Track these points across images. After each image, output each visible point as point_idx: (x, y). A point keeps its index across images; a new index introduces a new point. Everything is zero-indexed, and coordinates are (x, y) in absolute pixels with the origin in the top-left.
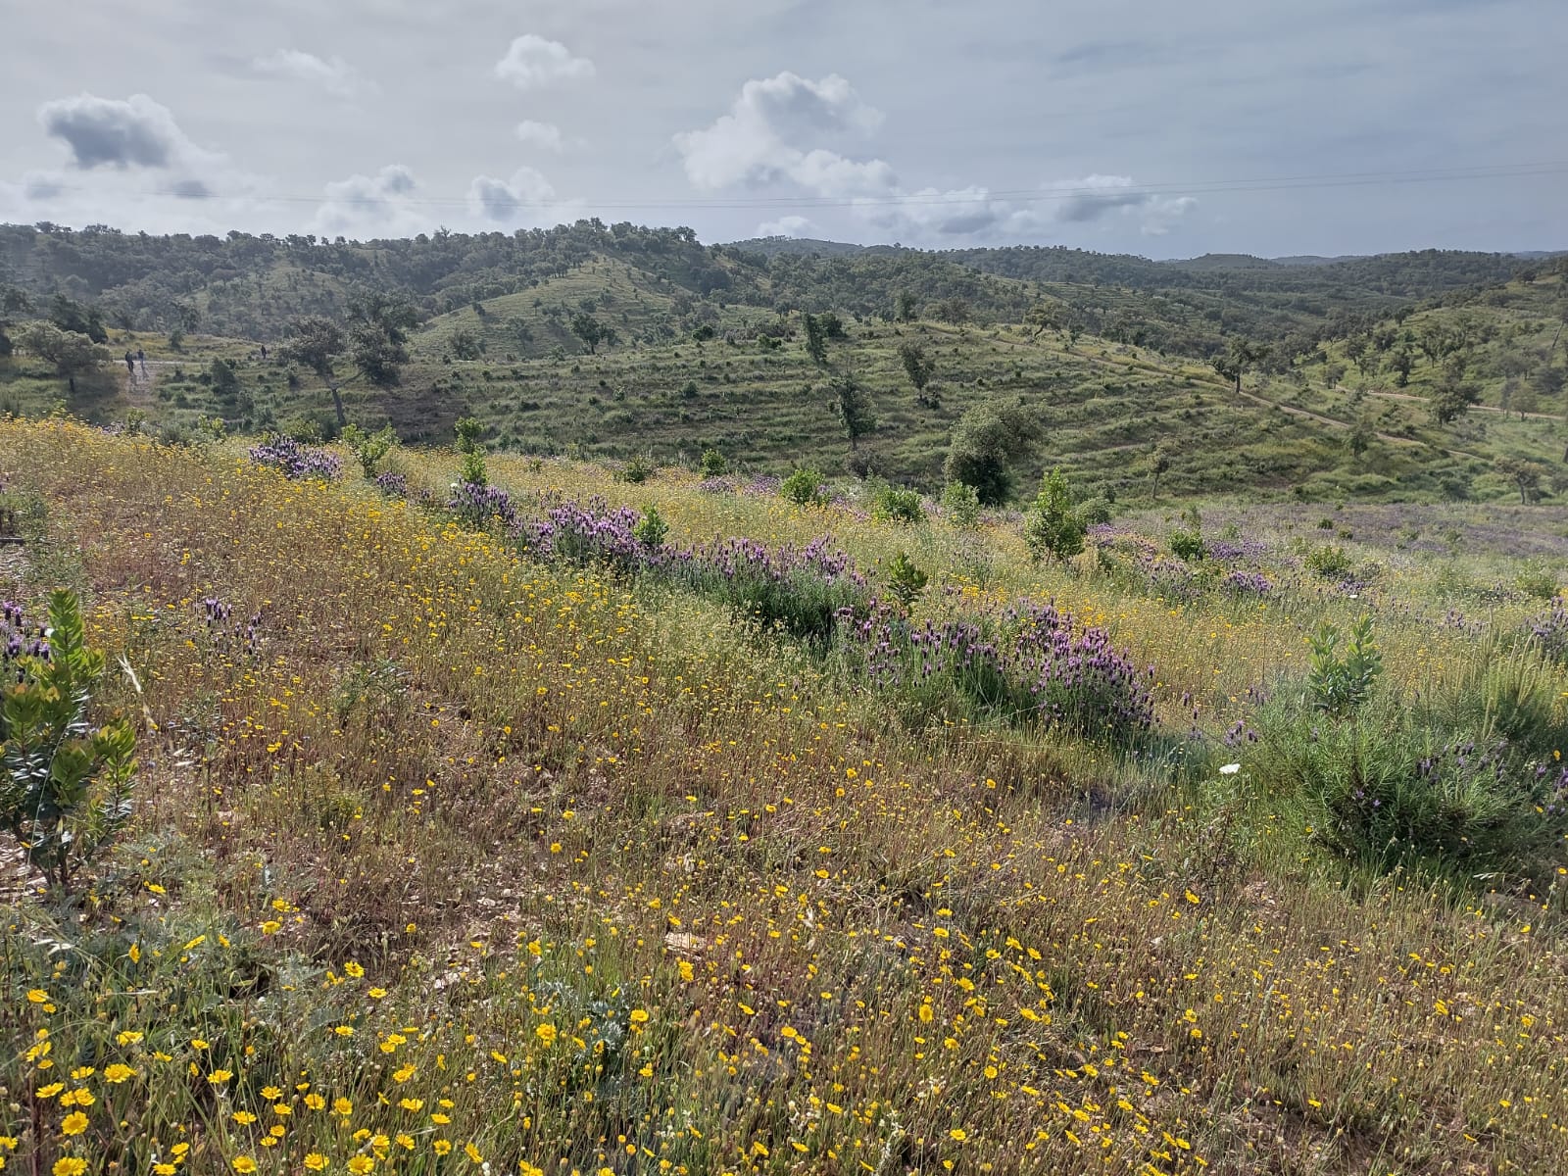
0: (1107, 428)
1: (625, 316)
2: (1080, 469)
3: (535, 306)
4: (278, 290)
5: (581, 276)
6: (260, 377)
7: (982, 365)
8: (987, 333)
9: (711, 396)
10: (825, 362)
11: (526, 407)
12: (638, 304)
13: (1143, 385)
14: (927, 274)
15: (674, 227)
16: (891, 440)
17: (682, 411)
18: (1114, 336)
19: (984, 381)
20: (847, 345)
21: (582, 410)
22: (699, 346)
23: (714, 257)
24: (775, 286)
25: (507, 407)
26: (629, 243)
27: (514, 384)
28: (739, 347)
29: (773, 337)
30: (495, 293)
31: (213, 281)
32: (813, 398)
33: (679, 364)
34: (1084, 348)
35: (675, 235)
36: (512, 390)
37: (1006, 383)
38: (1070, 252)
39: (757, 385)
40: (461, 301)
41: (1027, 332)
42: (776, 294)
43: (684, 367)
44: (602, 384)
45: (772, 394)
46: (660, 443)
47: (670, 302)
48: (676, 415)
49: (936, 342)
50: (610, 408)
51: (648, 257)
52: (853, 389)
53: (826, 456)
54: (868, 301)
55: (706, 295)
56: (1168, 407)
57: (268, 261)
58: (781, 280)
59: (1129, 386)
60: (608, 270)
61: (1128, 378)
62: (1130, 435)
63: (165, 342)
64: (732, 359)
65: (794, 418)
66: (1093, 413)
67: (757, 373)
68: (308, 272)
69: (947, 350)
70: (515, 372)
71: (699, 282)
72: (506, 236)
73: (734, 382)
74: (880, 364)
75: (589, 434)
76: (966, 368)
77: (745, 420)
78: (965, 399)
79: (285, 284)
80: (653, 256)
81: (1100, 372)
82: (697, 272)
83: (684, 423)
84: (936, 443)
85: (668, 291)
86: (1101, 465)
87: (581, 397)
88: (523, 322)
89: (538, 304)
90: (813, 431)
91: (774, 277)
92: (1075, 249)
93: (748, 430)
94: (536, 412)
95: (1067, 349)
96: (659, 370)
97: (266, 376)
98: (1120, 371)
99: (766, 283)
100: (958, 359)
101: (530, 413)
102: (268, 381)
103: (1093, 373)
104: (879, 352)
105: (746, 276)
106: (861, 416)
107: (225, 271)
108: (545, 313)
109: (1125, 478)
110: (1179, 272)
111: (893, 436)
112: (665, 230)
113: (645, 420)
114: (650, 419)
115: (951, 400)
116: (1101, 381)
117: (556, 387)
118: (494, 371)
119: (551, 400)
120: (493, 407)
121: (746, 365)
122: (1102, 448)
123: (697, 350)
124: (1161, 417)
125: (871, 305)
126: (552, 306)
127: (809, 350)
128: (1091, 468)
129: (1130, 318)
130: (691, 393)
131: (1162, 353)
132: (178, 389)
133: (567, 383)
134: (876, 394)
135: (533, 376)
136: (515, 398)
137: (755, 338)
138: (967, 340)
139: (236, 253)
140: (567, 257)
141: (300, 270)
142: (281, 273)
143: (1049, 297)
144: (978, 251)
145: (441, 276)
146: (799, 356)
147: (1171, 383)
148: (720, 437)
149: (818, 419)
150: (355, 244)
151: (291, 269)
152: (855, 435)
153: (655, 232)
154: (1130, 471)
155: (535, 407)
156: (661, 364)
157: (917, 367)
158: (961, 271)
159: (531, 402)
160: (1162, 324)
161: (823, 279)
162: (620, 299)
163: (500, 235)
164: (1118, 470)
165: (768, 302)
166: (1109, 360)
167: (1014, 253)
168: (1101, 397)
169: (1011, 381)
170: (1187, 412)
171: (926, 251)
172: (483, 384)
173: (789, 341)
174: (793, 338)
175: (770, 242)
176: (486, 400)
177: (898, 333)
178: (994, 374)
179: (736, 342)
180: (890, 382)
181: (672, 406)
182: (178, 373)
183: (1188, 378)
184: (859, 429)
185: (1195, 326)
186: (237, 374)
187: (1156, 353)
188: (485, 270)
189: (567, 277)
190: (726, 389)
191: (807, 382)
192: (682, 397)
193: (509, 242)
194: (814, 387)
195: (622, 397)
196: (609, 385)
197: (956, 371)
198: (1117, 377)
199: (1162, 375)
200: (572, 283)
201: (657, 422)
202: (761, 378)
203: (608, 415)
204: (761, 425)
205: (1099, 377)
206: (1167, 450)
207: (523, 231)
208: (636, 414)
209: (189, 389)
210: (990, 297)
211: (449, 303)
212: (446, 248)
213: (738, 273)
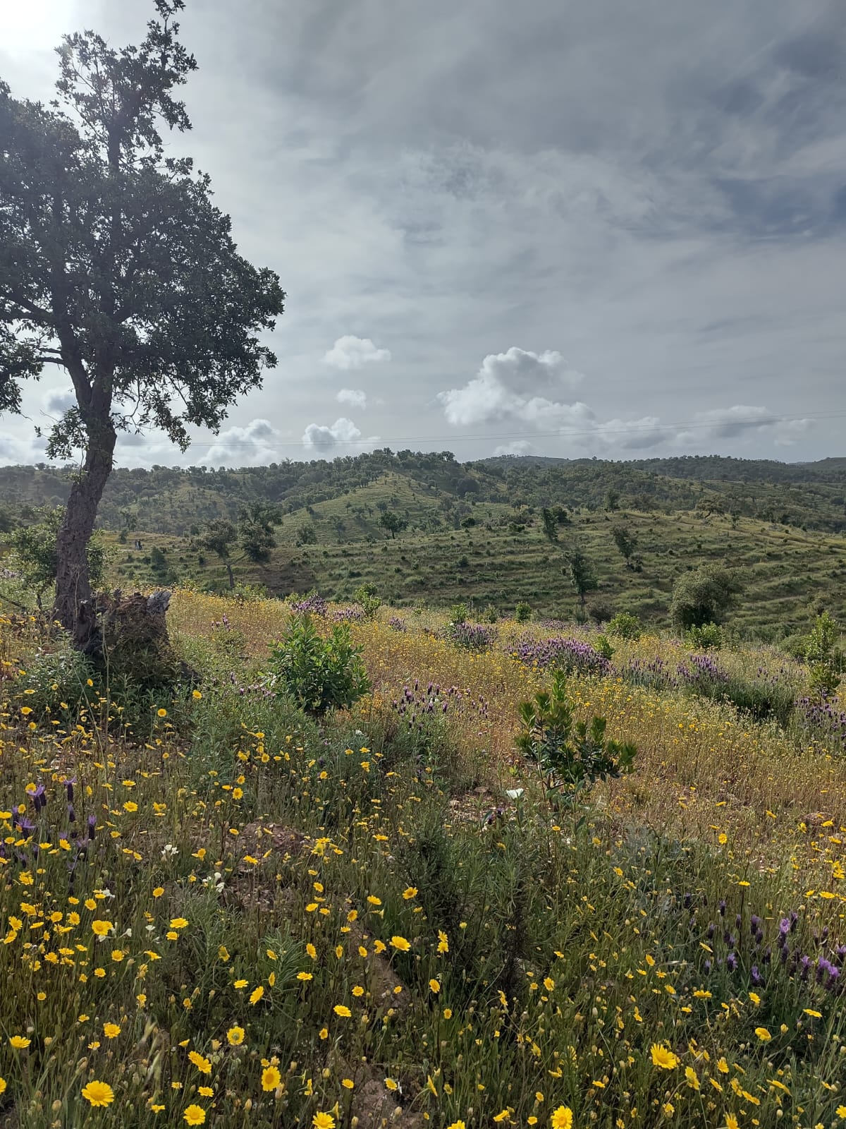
0: (772, 584)
1: (407, 513)
2: (754, 615)
3: (347, 507)
4: (182, 502)
5: (378, 486)
6: (181, 558)
7: (670, 540)
8: (673, 517)
9: (478, 565)
10: (556, 540)
11: (352, 575)
12: (415, 504)
13: (796, 552)
14: (618, 478)
15: (440, 452)
16: (609, 595)
17: (459, 576)
18: (765, 517)
19: (674, 552)
20: (572, 529)
21: (390, 577)
22: (467, 531)
23: (467, 470)
24: (510, 488)
25: (340, 575)
26: (408, 463)
27: (343, 560)
28: (495, 531)
29: (519, 524)
30: (321, 499)
31: (141, 497)
32: (550, 566)
33: (454, 544)
34: (747, 527)
35: (440, 457)
36: (343, 564)
37: (690, 553)
38: (723, 459)
39: (510, 557)
40: (298, 505)
41: (700, 517)
42: (511, 494)
43: (458, 546)
44: (403, 558)
45: (521, 563)
46: (445, 599)
47: (438, 502)
48: (454, 579)
49: (635, 525)
50: (409, 575)
51: (421, 472)
52: (581, 559)
53: (563, 606)
54: (577, 497)
55: (462, 497)
56: (818, 569)
57: (176, 483)
58: (514, 484)
59: (785, 553)
60: (396, 482)
61: (784, 547)
62: (791, 589)
63: (117, 537)
64: (491, 540)
65: (537, 580)
66: (760, 574)
67: (509, 549)
68: (201, 490)
69: (644, 530)
70: (344, 552)
71: (457, 488)
72: (328, 462)
73: (493, 555)
74: (597, 541)
75: (395, 593)
76: (659, 542)
77: (502, 582)
78: (660, 564)
79: (186, 498)
80: (426, 471)
81: (762, 544)
82: (455, 481)
83: (460, 584)
84: (642, 596)
85: (436, 495)
86: (769, 612)
87: (389, 567)
88: (339, 518)
89: (349, 505)
90: (552, 589)
91: (509, 483)
92: (726, 457)
93: (505, 588)
94: (359, 578)
95: (734, 528)
96: (441, 548)
97: (184, 558)
98: (777, 543)
99: (503, 487)
100: (653, 536)
101: (356, 579)
102: (186, 561)
103: (756, 545)
104: (595, 533)
105: (489, 483)
106: (587, 578)
107: (149, 491)
108: (354, 511)
109: (791, 621)
110: (807, 471)
111: (610, 591)
112: (434, 454)
113: (434, 583)
114: (436, 582)
115: (650, 566)
116: (763, 550)
117: (372, 561)
118: (331, 551)
119: (369, 570)
120: (330, 575)
121: (502, 544)
122: (770, 599)
123: (466, 534)
124: (814, 576)
125: (579, 499)
126: (358, 507)
127: (545, 532)
128: (762, 614)
129: (774, 504)
130: (464, 564)
131: (804, 529)
132: (130, 567)
133: (380, 558)
134: (596, 562)
135: (356, 554)
136: (345, 569)
137: (506, 524)
138: (658, 523)
139: (157, 479)
140: (368, 474)
141: (196, 488)
142: (184, 491)
143: (710, 491)
144: (654, 461)
145: (285, 489)
146: (539, 537)
147: (818, 551)
148: (486, 594)
149: (554, 580)
150: (231, 471)
151: (191, 488)
152: (583, 591)
153: (427, 456)
154: (794, 616)
155: (359, 575)
156: (442, 545)
157: (625, 543)
158: (643, 474)
159: (356, 571)
160: (799, 508)
161: (544, 483)
162: (403, 501)
163: (324, 461)
164: (785, 616)
165: (506, 500)
166: (768, 535)
167: (680, 461)
168: (765, 561)
169: (694, 551)
170: (834, 572)
171: (615, 461)
172: (324, 560)
173: (530, 526)
174: (532, 524)
175: (504, 459)
176: (326, 571)
177: (607, 519)
178: (681, 546)
179: (493, 528)
180: (605, 553)
181: (451, 573)
182: (130, 557)
183: (831, 547)
184: (586, 587)
185: (824, 509)
186: (167, 557)
187: (799, 530)
188: (314, 484)
189: (369, 488)
190: (488, 560)
191: (545, 554)
192: (458, 567)
193: (330, 466)
194: (551, 558)
195: (417, 567)
196: (407, 559)
197: (653, 545)
198: (776, 547)
199: (810, 545)
200: (371, 491)
201: (442, 584)
202: (512, 553)
203: (409, 580)
204: (514, 585)
205: (762, 547)
206: (823, 600)
207: (339, 458)
208: (427, 578)
209: (136, 567)
210: (666, 492)
211: (291, 507)
212: (289, 471)
213: (484, 481)
